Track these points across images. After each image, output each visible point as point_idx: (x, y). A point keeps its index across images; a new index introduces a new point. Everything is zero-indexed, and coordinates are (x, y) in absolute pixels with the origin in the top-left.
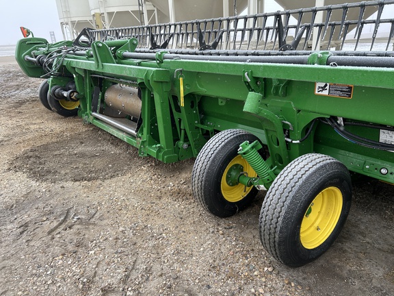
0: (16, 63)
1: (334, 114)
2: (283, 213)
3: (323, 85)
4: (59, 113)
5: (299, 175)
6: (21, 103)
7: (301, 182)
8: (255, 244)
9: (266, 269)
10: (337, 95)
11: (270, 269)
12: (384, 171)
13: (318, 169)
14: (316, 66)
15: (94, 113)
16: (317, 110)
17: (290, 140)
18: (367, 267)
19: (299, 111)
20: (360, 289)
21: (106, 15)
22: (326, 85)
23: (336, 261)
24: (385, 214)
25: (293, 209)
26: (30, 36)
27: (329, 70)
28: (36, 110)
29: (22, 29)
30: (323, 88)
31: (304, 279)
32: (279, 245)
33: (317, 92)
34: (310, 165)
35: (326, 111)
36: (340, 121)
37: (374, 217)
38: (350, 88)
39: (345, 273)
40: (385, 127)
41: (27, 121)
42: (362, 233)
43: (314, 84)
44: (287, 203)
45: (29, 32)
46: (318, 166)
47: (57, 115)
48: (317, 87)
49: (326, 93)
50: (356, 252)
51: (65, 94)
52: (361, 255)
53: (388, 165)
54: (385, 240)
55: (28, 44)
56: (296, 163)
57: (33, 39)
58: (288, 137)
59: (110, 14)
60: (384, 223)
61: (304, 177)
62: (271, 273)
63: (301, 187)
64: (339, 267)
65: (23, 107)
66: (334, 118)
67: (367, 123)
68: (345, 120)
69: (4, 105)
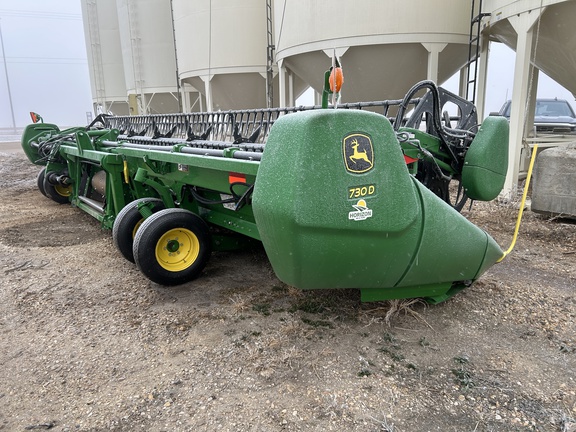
0: (22, 151)
2: (140, 239)
4: (54, 199)
6: (20, 192)
7: (152, 221)
12: (230, 223)
15: (80, 197)
17: (176, 203)
21: (143, 97)
23: (196, 285)
25: (145, 237)
26: (40, 122)
28: (35, 198)
29: (32, 114)
41: (21, 207)
42: (233, 274)
44: (143, 233)
45: (38, 118)
46: (168, 213)
47: (53, 202)
50: (215, 281)
51: (58, 179)
55: (36, 130)
57: (43, 124)
59: (148, 96)
61: (155, 218)
64: (194, 287)
65: (22, 195)
69: (3, 193)
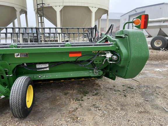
1: (23, 63)
2: (20, 98)
3: (17, 54)
5: (21, 84)
7: (22, 86)
8: (6, 120)
9: (16, 124)
10: (23, 56)
11: (18, 123)
12: (40, 77)
13: (26, 80)
14: (14, 48)
16: (17, 63)
17: (8, 76)
18: (45, 105)
19: (10, 64)
20: (46, 111)
22: (19, 54)
23: (36, 109)
24: (41, 91)
25: (23, 95)
27: (21, 49)
30: (18, 55)
31: (30, 119)
32: (21, 110)
33: (16, 57)
34: (23, 80)
35: (21, 62)
36: (25, 65)
37: (39, 93)
38: (27, 54)
39: (40, 110)
40: (37, 63)
42: (38, 99)
43: (14, 54)
44: (21, 93)
46: (25, 79)
48: (15, 55)
49: (19, 56)
50: (40, 104)
52: (42, 104)
53: (40, 75)
54: (45, 97)
56: (17, 81)
58: (7, 74)
60: (42, 94)
61: (23, 84)
62: (19, 124)
63: (23, 87)
64: (38, 110)
66: (23, 64)
67: (32, 63)
68: (26, 64)
